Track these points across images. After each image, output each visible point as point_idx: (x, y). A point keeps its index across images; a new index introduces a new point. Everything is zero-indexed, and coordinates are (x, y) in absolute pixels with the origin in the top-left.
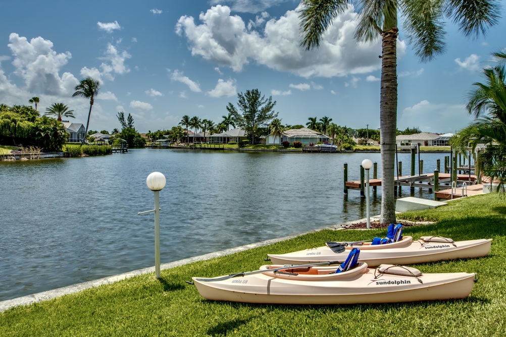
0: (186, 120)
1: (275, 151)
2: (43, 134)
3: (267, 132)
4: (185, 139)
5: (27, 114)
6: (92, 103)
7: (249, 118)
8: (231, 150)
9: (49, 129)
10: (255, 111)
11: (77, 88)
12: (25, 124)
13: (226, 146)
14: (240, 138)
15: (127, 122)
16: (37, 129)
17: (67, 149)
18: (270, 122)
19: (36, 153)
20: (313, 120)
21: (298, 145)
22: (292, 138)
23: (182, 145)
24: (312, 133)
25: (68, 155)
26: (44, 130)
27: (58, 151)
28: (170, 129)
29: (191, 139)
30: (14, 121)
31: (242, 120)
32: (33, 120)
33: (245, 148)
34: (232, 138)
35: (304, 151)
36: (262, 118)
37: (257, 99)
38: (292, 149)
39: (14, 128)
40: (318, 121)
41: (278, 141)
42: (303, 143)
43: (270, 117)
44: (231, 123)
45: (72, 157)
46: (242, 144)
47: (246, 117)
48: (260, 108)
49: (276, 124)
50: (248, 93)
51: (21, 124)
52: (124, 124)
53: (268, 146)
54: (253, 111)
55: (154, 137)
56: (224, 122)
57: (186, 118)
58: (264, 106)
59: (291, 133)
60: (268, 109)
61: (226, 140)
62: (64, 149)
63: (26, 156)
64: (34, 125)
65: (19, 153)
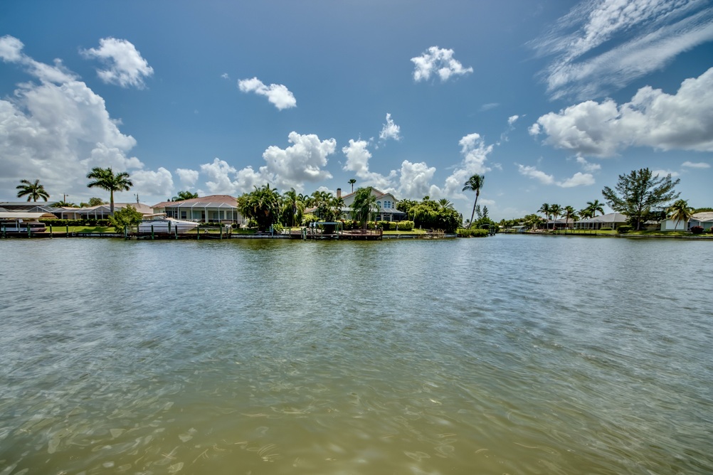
0: (546, 208)
1: (677, 238)
2: (444, 220)
3: (663, 215)
4: (543, 225)
6: (477, 195)
7: (634, 200)
8: (607, 236)
9: (448, 216)
10: (642, 194)
11: (466, 184)
12: (433, 213)
13: (599, 232)
14: (616, 223)
15: (482, 213)
16: (439, 216)
17: (460, 232)
18: (667, 204)
19: (440, 233)
22: (704, 223)
23: (541, 231)
25: (460, 236)
26: (445, 217)
27: (454, 233)
28: (523, 218)
29: (551, 226)
30: (426, 211)
31: (622, 204)
32: (436, 210)
33: (628, 235)
34: (604, 224)
36: (652, 200)
37: (647, 179)
38: (707, 235)
39: (426, 215)
41: (681, 227)
43: (668, 198)
44: (598, 209)
45: (464, 237)
46: (622, 231)
47: (629, 200)
48: (651, 189)
49: (680, 206)
50: (634, 174)
51: (431, 213)
52: (480, 215)
53: (666, 232)
55: (507, 225)
56: (589, 208)
57: (546, 206)
58: (657, 186)
59: (702, 217)
60: (658, 192)
61: (597, 226)
62: (458, 231)
63: (437, 235)
64: (438, 214)
65: (432, 233)
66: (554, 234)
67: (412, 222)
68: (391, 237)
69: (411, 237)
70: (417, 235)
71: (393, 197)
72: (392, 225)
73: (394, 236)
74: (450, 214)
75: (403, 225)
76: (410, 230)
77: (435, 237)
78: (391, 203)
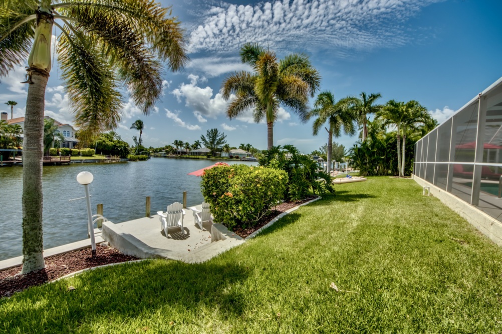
0: (176, 143)
1: (226, 160)
2: (119, 149)
3: (221, 150)
4: (175, 152)
5: (108, 138)
6: (141, 133)
7: (212, 143)
8: (203, 159)
9: (122, 146)
10: (215, 140)
11: (133, 125)
12: (110, 143)
13: (200, 157)
14: (206, 153)
15: (138, 141)
16: (115, 146)
17: (130, 157)
18: (223, 145)
19: (117, 158)
20: (243, 145)
21: (237, 158)
22: (234, 154)
23: (174, 156)
24: (243, 152)
25: (131, 160)
26: (119, 147)
27: (127, 158)
28: (164, 147)
29: (179, 153)
30: (104, 141)
31: (208, 144)
32: (111, 141)
33: (211, 158)
34: (202, 153)
35: (241, 160)
36: (218, 143)
37: (216, 133)
38: (234, 159)
39: (105, 145)
40: (245, 146)
41: (227, 155)
42: (240, 156)
43: (223, 143)
44: (199, 145)
45: (133, 161)
46: (209, 156)
47: (211, 142)
48: (218, 138)
49: (227, 147)
50: (212, 130)
51: (108, 143)
52: (137, 143)
53: (223, 157)
54: (214, 140)
55: (156, 151)
56: (195, 144)
57: (177, 141)
58: (220, 137)
59: (233, 151)
60: (220, 140)
61: (199, 154)
62: (129, 157)
63: (114, 160)
64: (113, 144)
65: (111, 158)
66: (181, 158)
67: (93, 149)
68: (76, 161)
69: (94, 162)
70: (99, 160)
71: (72, 128)
72: (74, 152)
73: (79, 161)
74: (123, 145)
75: (85, 152)
76: (91, 156)
77: (113, 161)
78: (70, 133)
